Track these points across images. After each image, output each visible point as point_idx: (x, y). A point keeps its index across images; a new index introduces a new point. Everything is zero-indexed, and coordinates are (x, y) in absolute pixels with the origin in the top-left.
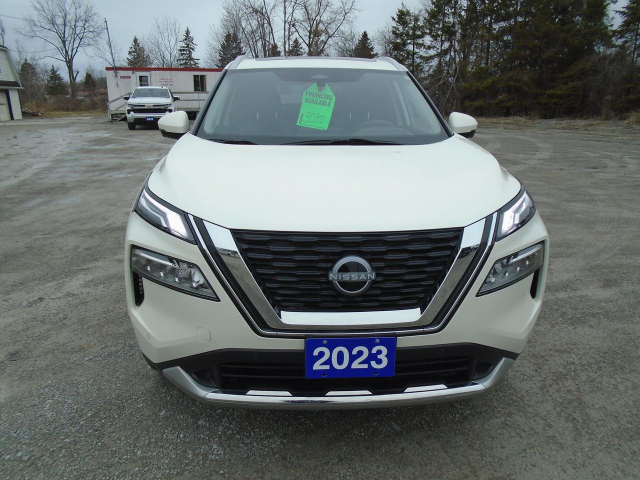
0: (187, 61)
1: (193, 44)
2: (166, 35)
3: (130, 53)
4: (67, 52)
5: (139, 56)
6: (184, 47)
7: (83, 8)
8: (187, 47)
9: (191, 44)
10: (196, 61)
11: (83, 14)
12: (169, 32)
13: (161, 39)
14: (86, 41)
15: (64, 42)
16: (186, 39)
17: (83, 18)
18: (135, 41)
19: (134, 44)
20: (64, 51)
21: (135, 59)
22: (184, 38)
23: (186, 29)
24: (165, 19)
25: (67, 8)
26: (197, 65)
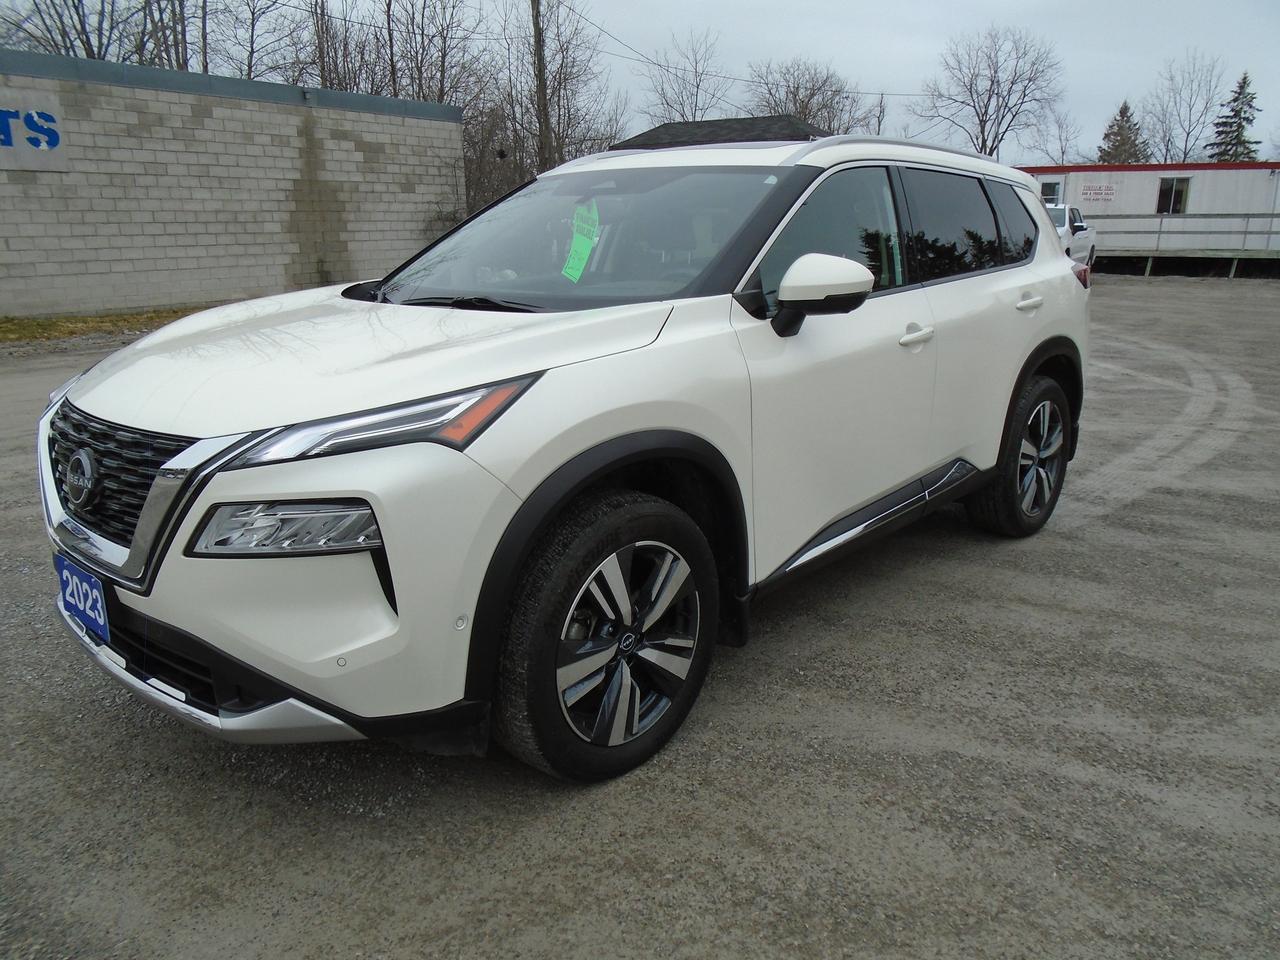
0: (1229, 147)
1: (1250, 110)
2: (1185, 94)
3: (1107, 136)
4: (984, 141)
5: (1123, 143)
6: (1228, 117)
7: (1031, 56)
8: (1235, 116)
9: (1246, 108)
10: (1253, 147)
11: (1027, 67)
12: (1195, 86)
13: (1172, 104)
14: (1022, 118)
15: (983, 123)
16: (1235, 100)
17: (1027, 75)
18: (1124, 111)
19: (1118, 118)
20: (980, 141)
21: (1116, 148)
22: (1230, 96)
23: (1240, 78)
24: (1191, 60)
25: (1001, 60)
26: (1253, 155)
